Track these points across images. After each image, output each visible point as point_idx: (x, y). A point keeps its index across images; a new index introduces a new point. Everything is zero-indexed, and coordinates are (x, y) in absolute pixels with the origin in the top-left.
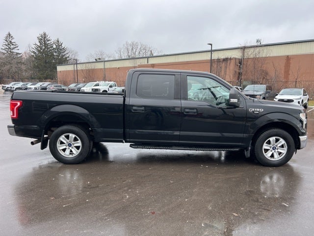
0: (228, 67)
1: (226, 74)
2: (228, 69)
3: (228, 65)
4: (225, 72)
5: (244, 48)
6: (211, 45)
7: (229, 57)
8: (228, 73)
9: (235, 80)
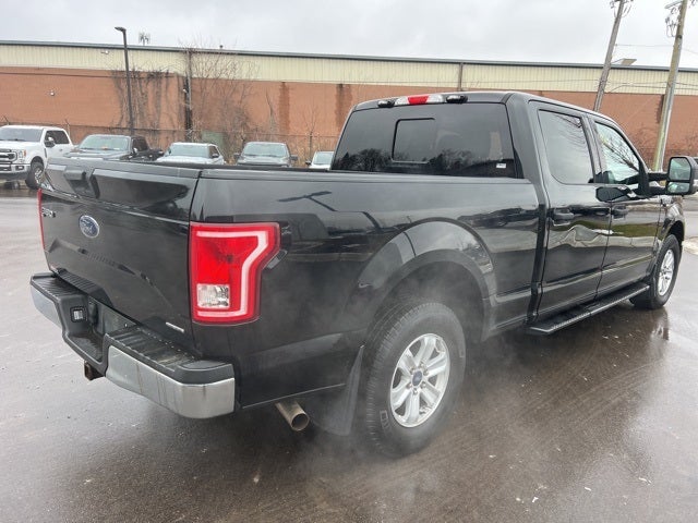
0: (163, 94)
1: (159, 112)
2: (163, 99)
3: (163, 89)
4: (157, 106)
5: (190, 53)
6: (123, 30)
7: (164, 71)
8: (164, 109)
9: (181, 128)
